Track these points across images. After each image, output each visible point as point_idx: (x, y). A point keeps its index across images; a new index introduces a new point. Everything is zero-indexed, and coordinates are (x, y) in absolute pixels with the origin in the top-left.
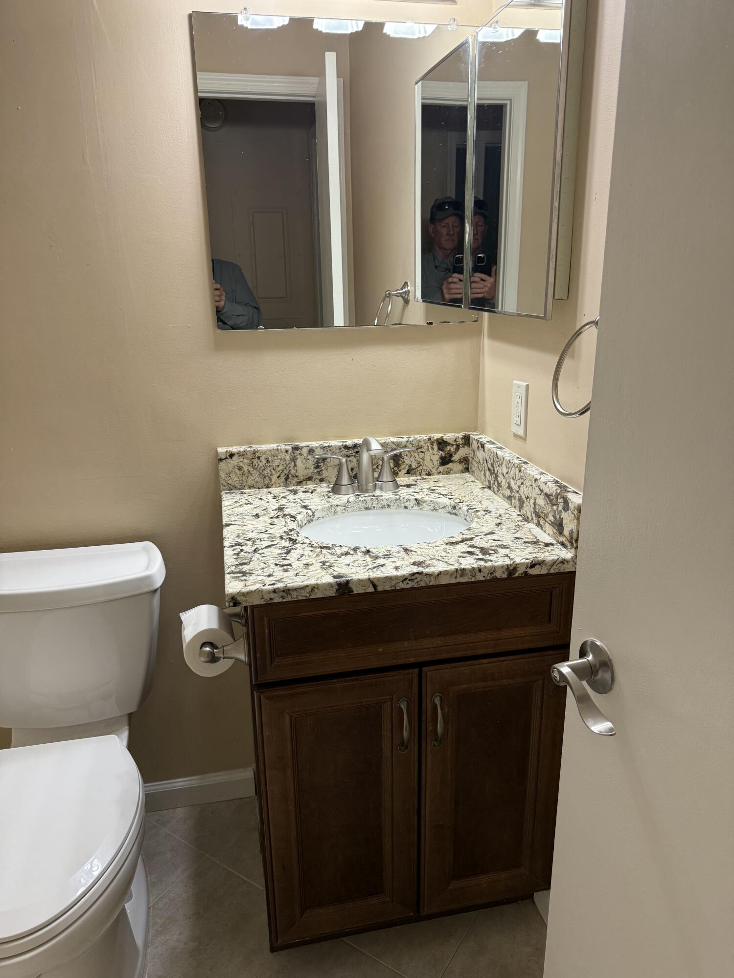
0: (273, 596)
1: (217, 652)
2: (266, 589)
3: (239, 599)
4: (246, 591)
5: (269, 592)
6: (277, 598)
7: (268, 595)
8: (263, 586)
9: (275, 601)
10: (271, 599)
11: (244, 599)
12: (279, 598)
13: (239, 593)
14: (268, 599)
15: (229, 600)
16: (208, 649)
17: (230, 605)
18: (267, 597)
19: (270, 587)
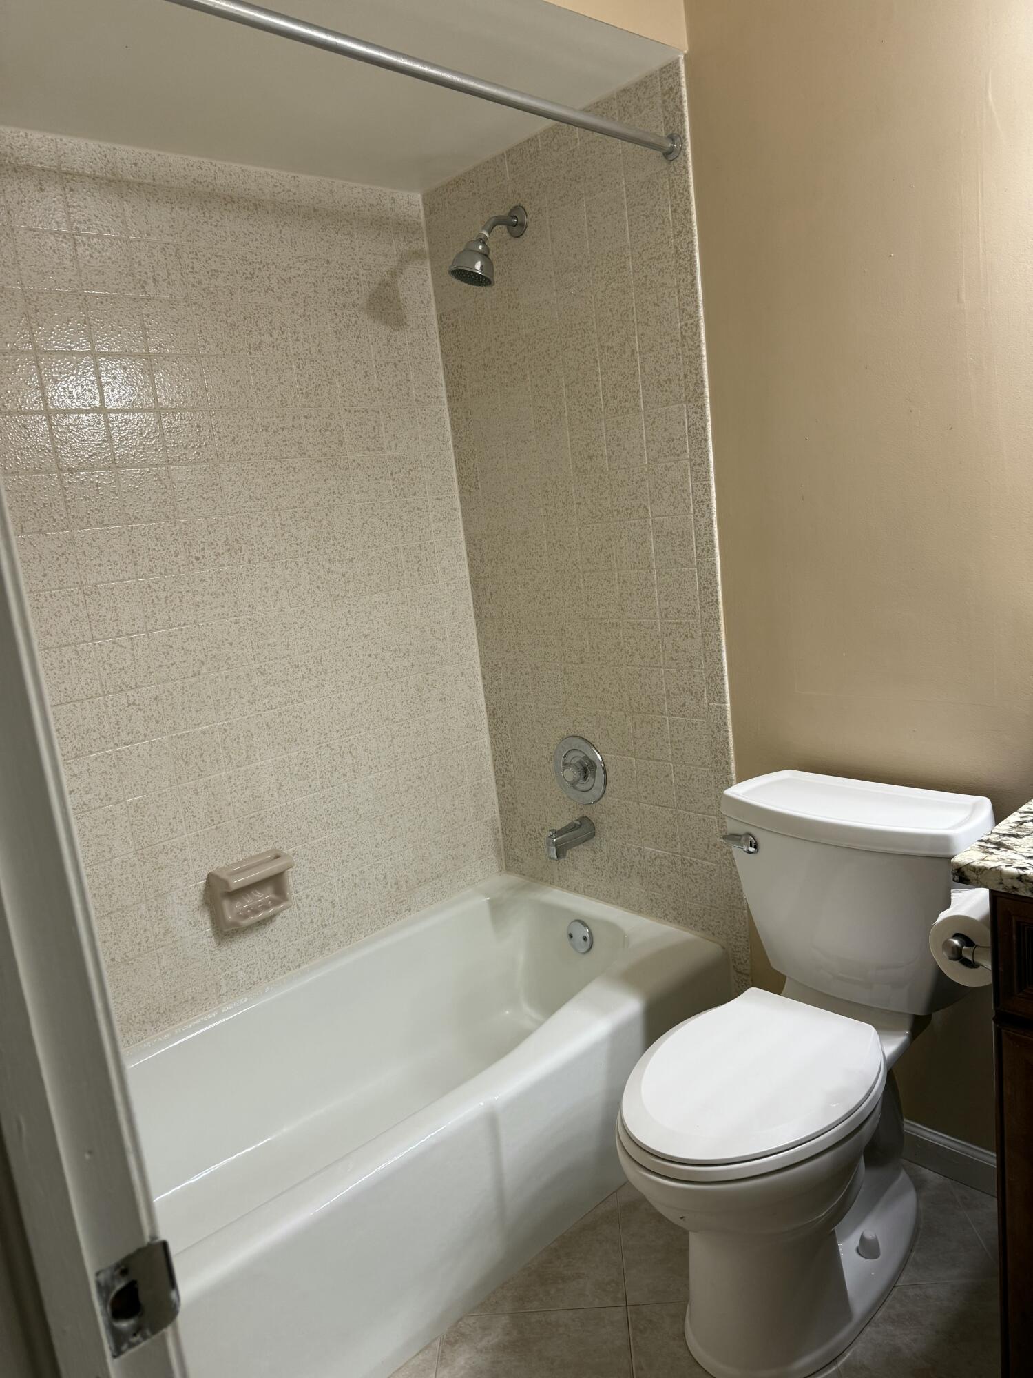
0: (1017, 884)
1: (965, 950)
2: (1007, 872)
3: (968, 873)
4: (978, 865)
5: (1011, 877)
6: (1023, 889)
7: (1010, 880)
8: (1006, 866)
9: (1020, 893)
10: (1014, 888)
11: (975, 876)
12: (1026, 890)
13: (968, 866)
14: (1010, 886)
15: (954, 872)
16: (956, 942)
17: (955, 879)
18: (1009, 883)
19: (1015, 871)
